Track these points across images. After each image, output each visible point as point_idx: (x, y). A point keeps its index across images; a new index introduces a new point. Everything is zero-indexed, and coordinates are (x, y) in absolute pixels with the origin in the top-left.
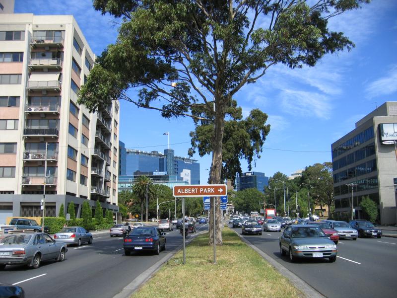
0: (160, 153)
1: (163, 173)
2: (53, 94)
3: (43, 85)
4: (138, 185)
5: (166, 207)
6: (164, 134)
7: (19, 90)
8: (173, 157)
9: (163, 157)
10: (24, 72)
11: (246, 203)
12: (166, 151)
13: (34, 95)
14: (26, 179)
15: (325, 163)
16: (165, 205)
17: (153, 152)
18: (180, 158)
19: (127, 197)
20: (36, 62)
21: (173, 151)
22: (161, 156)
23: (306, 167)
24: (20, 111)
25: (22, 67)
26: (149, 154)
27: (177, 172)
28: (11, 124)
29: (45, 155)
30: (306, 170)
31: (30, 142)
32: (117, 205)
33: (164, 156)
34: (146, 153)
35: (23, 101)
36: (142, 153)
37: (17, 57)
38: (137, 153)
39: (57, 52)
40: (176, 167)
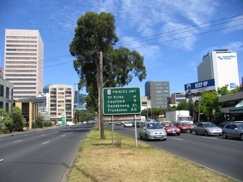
2: (70, 101)
3: (68, 99)
7: (64, 100)
10: (65, 96)
13: (67, 101)
14: (66, 115)
20: (67, 95)
24: (65, 103)
25: (64, 95)
28: (63, 106)
29: (69, 111)
31: (67, 109)
35: (65, 101)
37: (63, 93)
39: (70, 93)
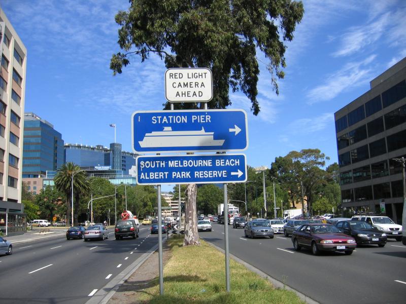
0: (106, 147)
1: (107, 168)
4: (61, 176)
5: (105, 207)
6: (111, 126)
8: (120, 152)
9: (109, 152)
11: (205, 202)
12: (112, 145)
15: (303, 150)
16: (104, 204)
17: (98, 146)
18: (128, 153)
19: (54, 193)
21: (120, 145)
22: (106, 150)
23: (276, 158)
26: (93, 149)
27: (125, 168)
30: (276, 161)
32: (19, 202)
33: (110, 150)
34: (89, 148)
36: (85, 147)
38: (79, 147)
40: (124, 163)
